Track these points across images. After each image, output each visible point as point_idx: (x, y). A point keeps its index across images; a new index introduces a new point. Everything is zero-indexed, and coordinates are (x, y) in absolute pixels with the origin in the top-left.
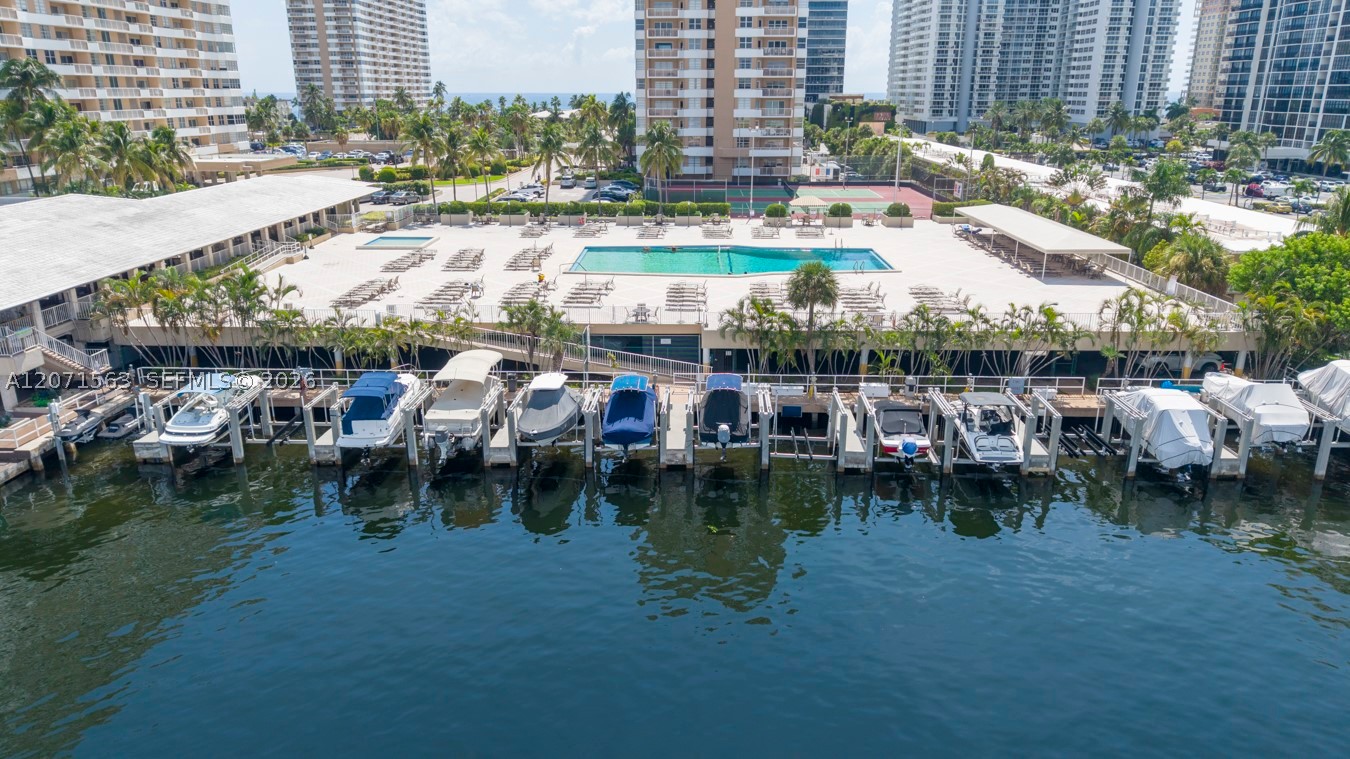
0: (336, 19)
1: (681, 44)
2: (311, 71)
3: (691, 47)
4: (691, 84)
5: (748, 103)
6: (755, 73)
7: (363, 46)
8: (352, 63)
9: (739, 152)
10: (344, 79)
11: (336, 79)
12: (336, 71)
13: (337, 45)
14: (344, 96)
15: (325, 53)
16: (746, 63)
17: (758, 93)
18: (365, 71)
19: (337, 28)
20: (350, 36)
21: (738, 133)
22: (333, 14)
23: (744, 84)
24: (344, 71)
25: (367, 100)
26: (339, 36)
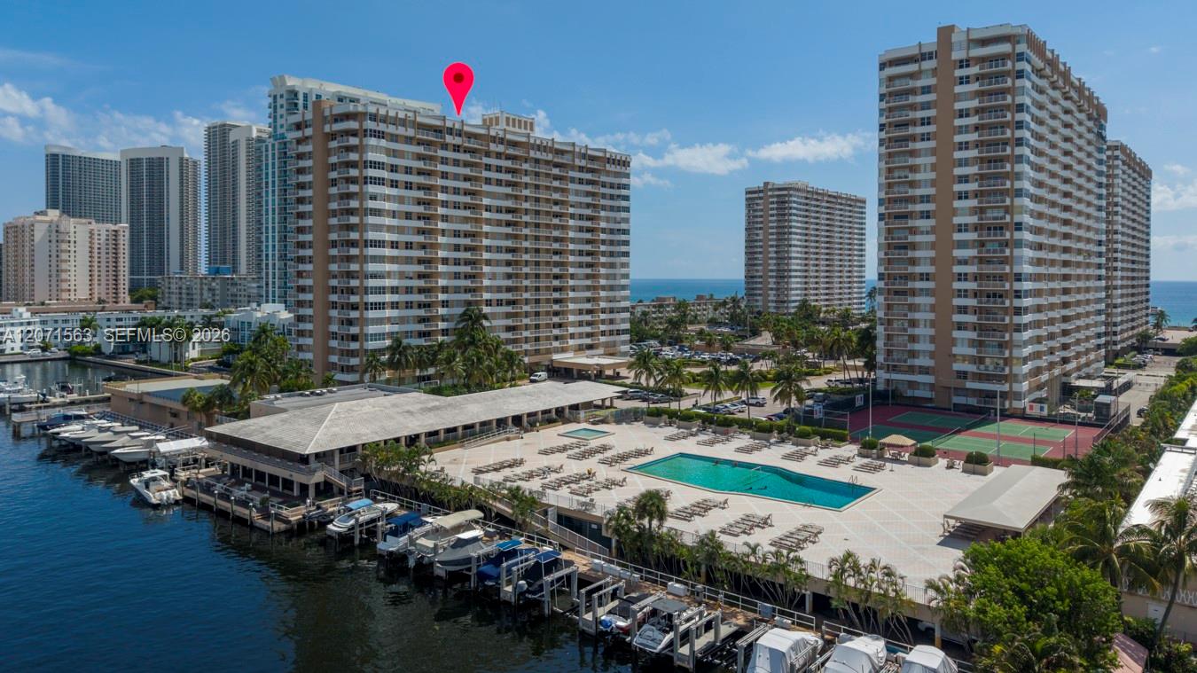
0: (777, 246)
1: (913, 292)
2: (756, 283)
3: (920, 295)
4: (922, 323)
5: (966, 342)
6: (970, 318)
7: (795, 265)
8: (784, 277)
9: (959, 383)
10: (777, 289)
11: (772, 289)
12: (772, 283)
13: (775, 264)
14: (776, 302)
15: (766, 270)
16: (963, 310)
17: (973, 335)
18: (795, 283)
19: (776, 252)
20: (785, 258)
21: (957, 366)
22: (774, 243)
23: (961, 326)
24: (778, 283)
25: (793, 305)
26: (777, 258)
